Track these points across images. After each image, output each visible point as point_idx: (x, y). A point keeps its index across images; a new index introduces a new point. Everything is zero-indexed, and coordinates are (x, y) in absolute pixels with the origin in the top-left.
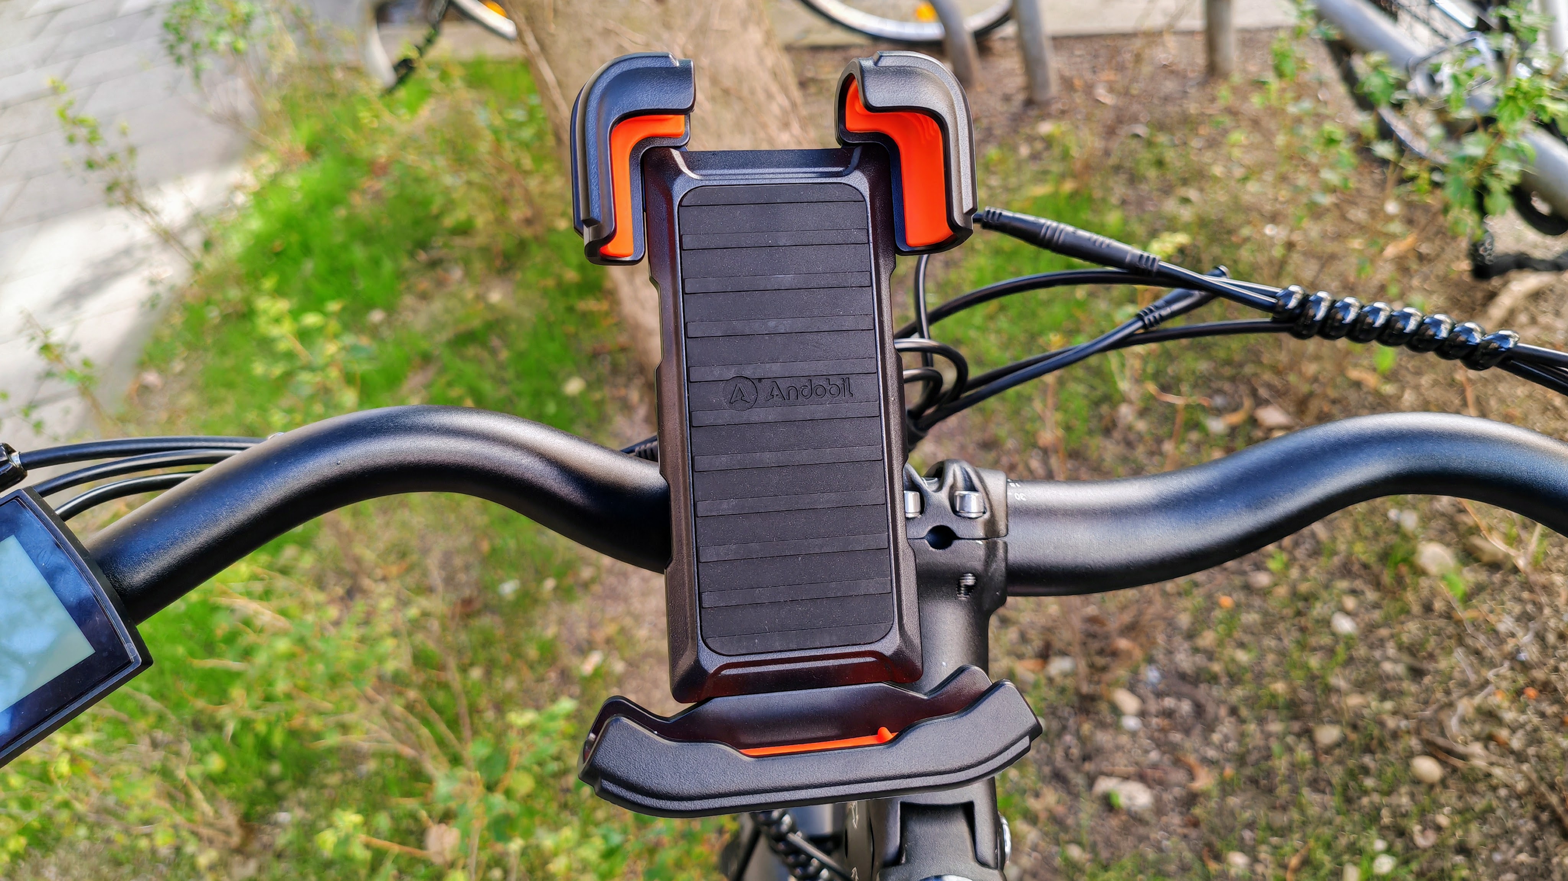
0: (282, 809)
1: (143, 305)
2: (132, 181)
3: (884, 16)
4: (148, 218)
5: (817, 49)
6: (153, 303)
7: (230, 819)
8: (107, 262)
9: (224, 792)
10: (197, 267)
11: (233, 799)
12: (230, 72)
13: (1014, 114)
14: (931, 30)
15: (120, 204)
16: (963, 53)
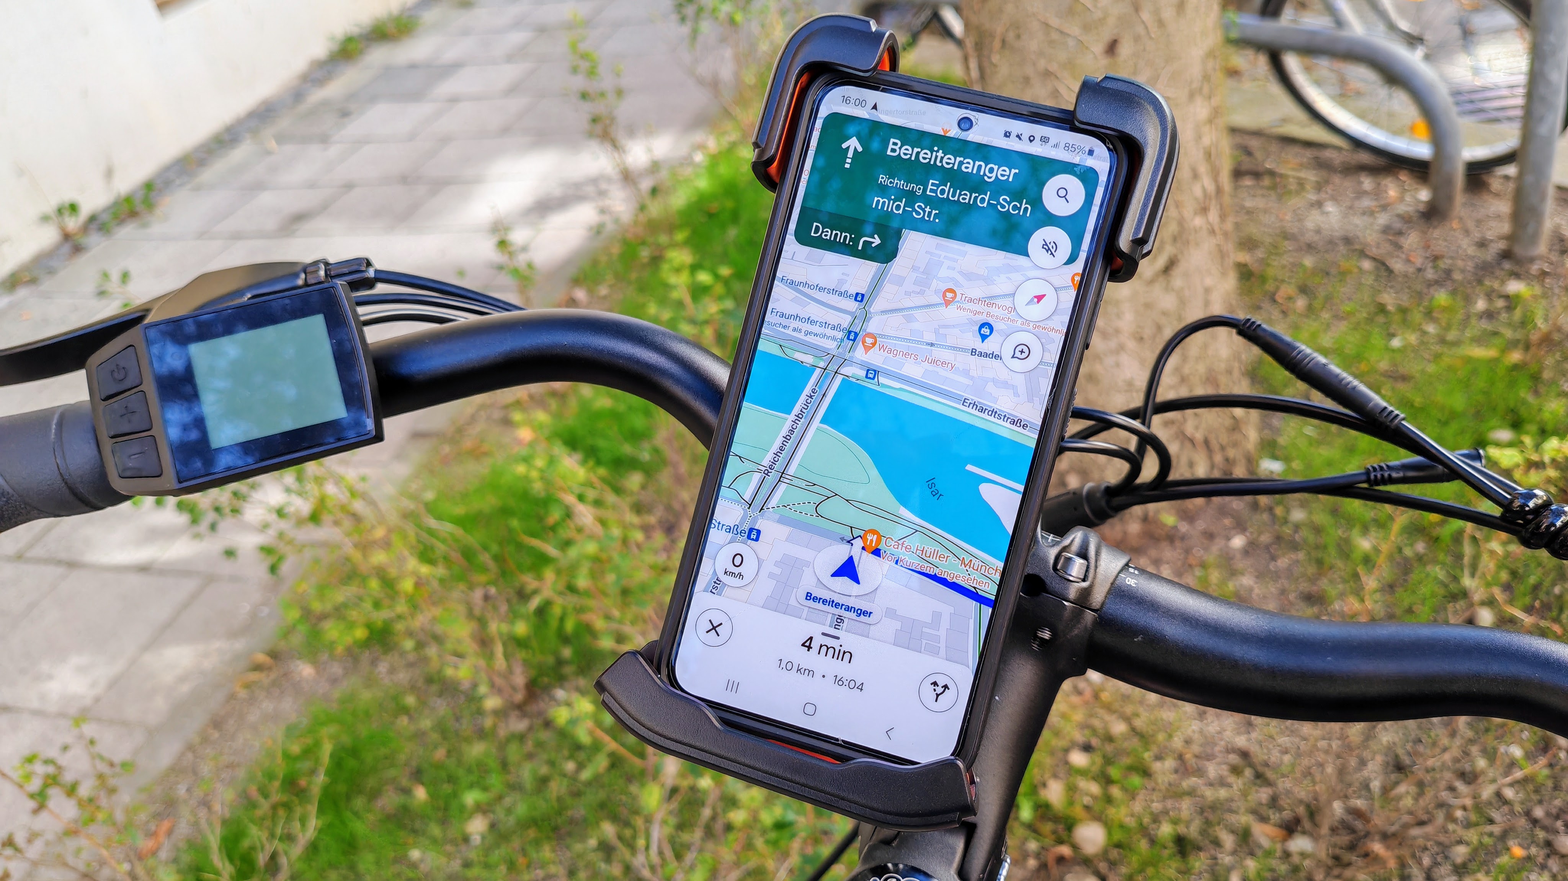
0: (562, 687)
1: (591, 228)
2: (613, 119)
3: (1375, 123)
4: (616, 155)
5: (1289, 141)
6: (598, 230)
7: (520, 679)
8: (578, 185)
9: (521, 654)
10: (642, 208)
11: (526, 663)
12: (723, 40)
13: (1484, 262)
14: (1422, 150)
15: (598, 136)
16: (1449, 182)
